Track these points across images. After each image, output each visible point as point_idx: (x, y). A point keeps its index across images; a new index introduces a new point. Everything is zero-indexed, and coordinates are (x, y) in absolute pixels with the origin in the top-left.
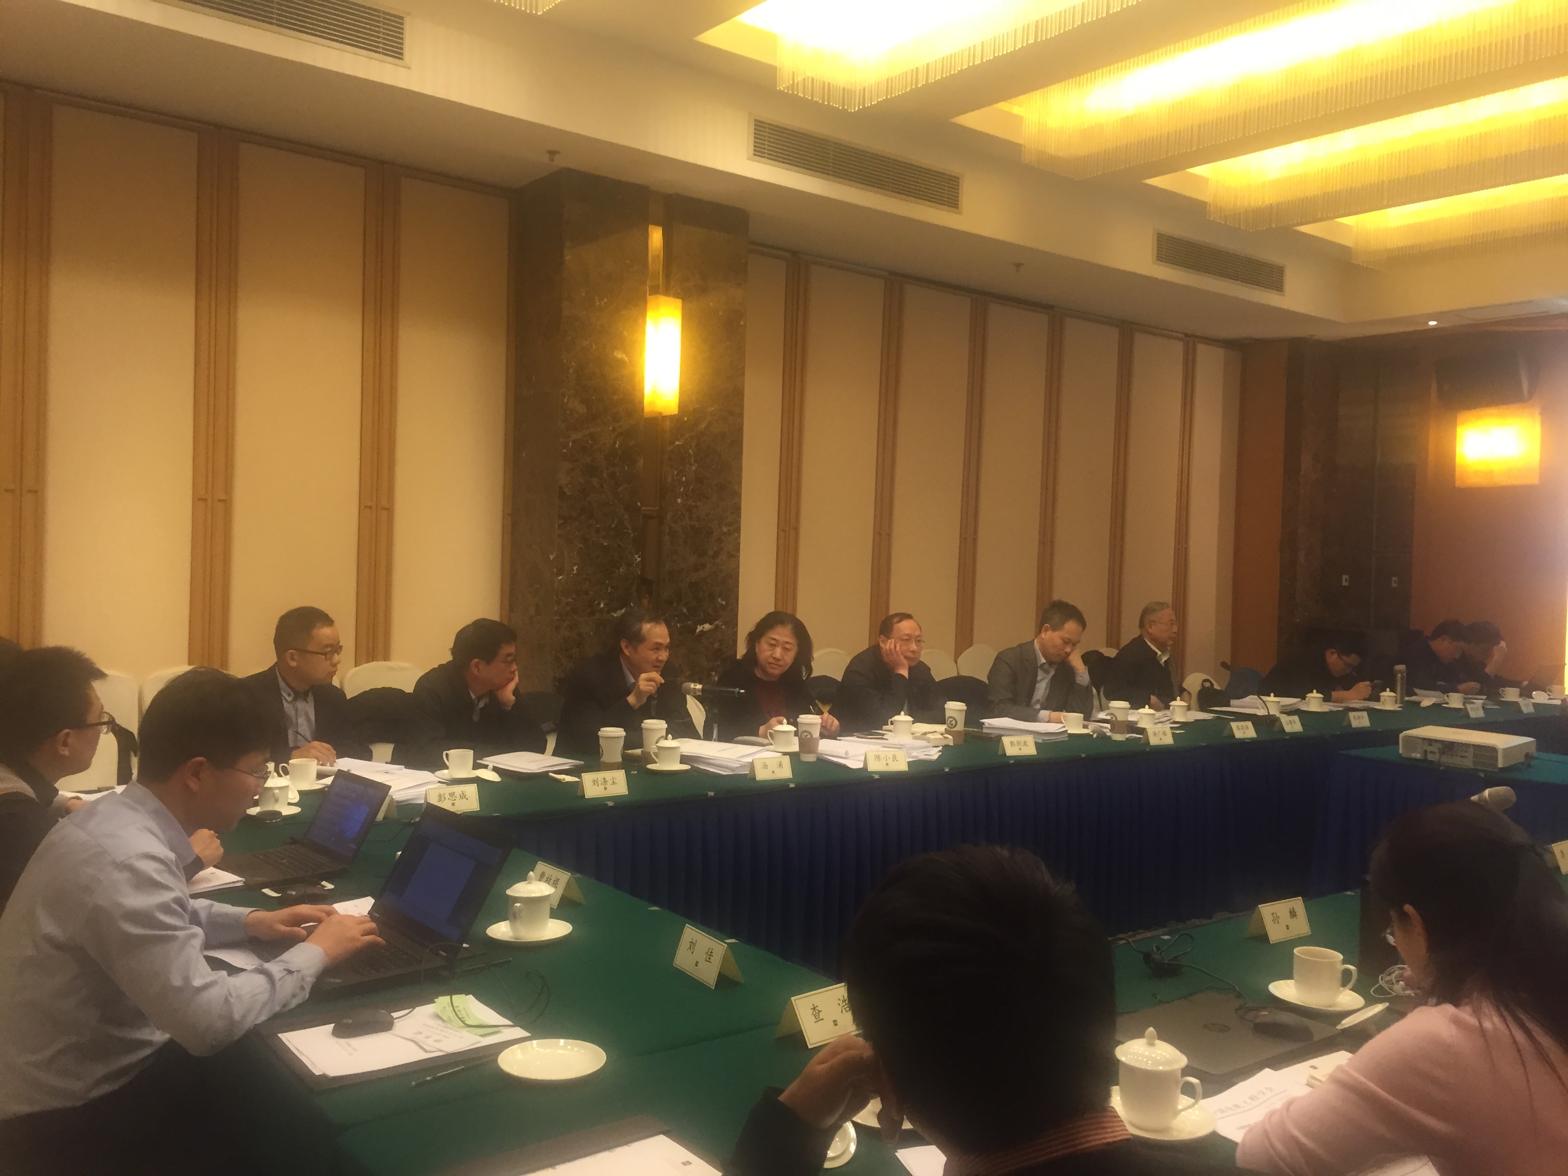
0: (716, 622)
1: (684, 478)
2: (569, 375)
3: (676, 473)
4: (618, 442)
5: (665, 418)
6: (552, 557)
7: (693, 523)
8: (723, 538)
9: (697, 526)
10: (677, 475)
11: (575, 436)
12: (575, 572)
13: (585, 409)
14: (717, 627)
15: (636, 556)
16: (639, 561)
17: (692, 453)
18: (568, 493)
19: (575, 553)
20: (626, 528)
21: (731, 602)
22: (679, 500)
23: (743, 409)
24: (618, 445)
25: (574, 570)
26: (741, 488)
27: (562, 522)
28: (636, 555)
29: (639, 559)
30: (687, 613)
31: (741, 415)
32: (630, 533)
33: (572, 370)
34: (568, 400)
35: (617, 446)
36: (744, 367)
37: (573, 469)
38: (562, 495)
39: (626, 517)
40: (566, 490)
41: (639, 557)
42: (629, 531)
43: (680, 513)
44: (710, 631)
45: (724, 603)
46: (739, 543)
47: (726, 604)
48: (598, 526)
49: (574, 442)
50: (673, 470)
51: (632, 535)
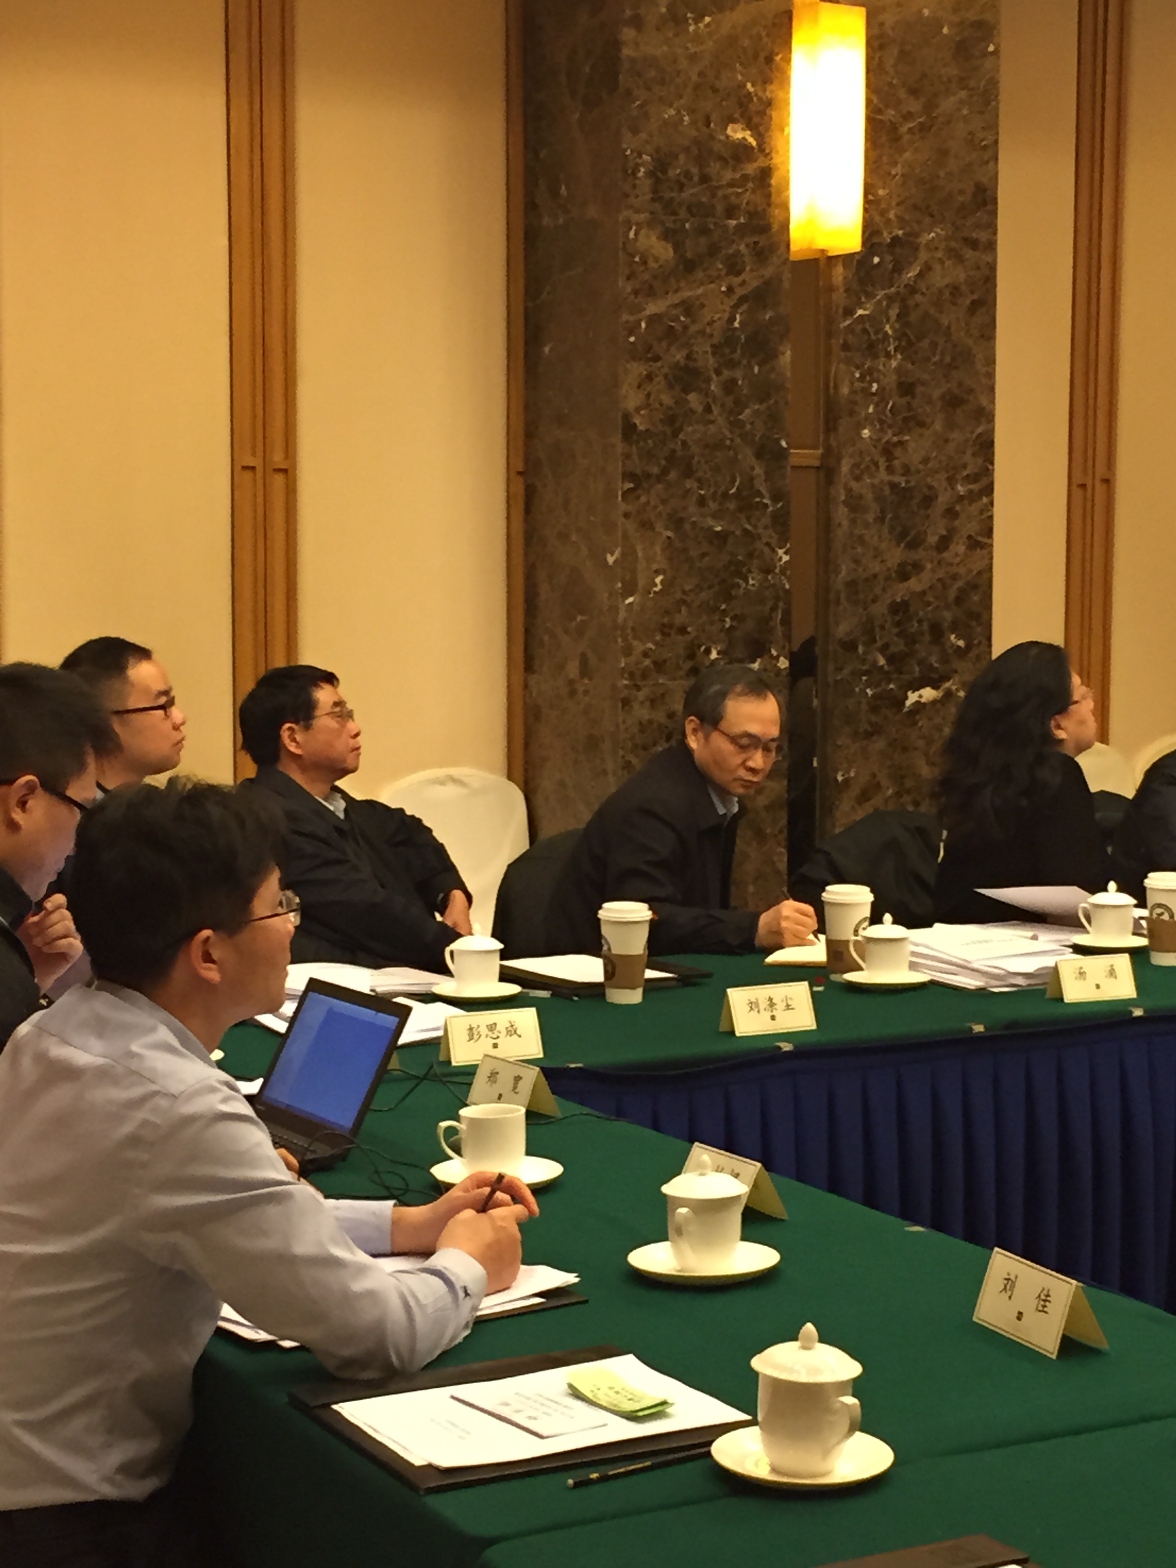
0: (947, 685)
1: (875, 386)
2: (637, 182)
3: (857, 375)
4: (738, 316)
5: (832, 260)
6: (611, 559)
7: (896, 479)
8: (958, 508)
9: (903, 485)
10: (859, 379)
11: (653, 308)
12: (659, 587)
13: (671, 251)
14: (948, 694)
15: (781, 552)
16: (785, 562)
17: (890, 332)
18: (641, 428)
19: (658, 549)
20: (760, 494)
21: (976, 642)
22: (866, 433)
23: (995, 233)
24: (740, 323)
25: (656, 585)
26: (993, 402)
27: (631, 485)
28: (781, 548)
29: (786, 558)
30: (886, 668)
31: (991, 246)
32: (766, 506)
33: (642, 170)
34: (636, 234)
35: (736, 325)
36: (996, 142)
37: (650, 377)
38: (629, 430)
39: (758, 471)
40: (637, 421)
41: (786, 553)
42: (765, 501)
43: (868, 459)
44: (934, 702)
45: (961, 643)
46: (991, 518)
47: (966, 646)
48: (702, 492)
49: (651, 320)
50: (853, 369)
51: (771, 509)
